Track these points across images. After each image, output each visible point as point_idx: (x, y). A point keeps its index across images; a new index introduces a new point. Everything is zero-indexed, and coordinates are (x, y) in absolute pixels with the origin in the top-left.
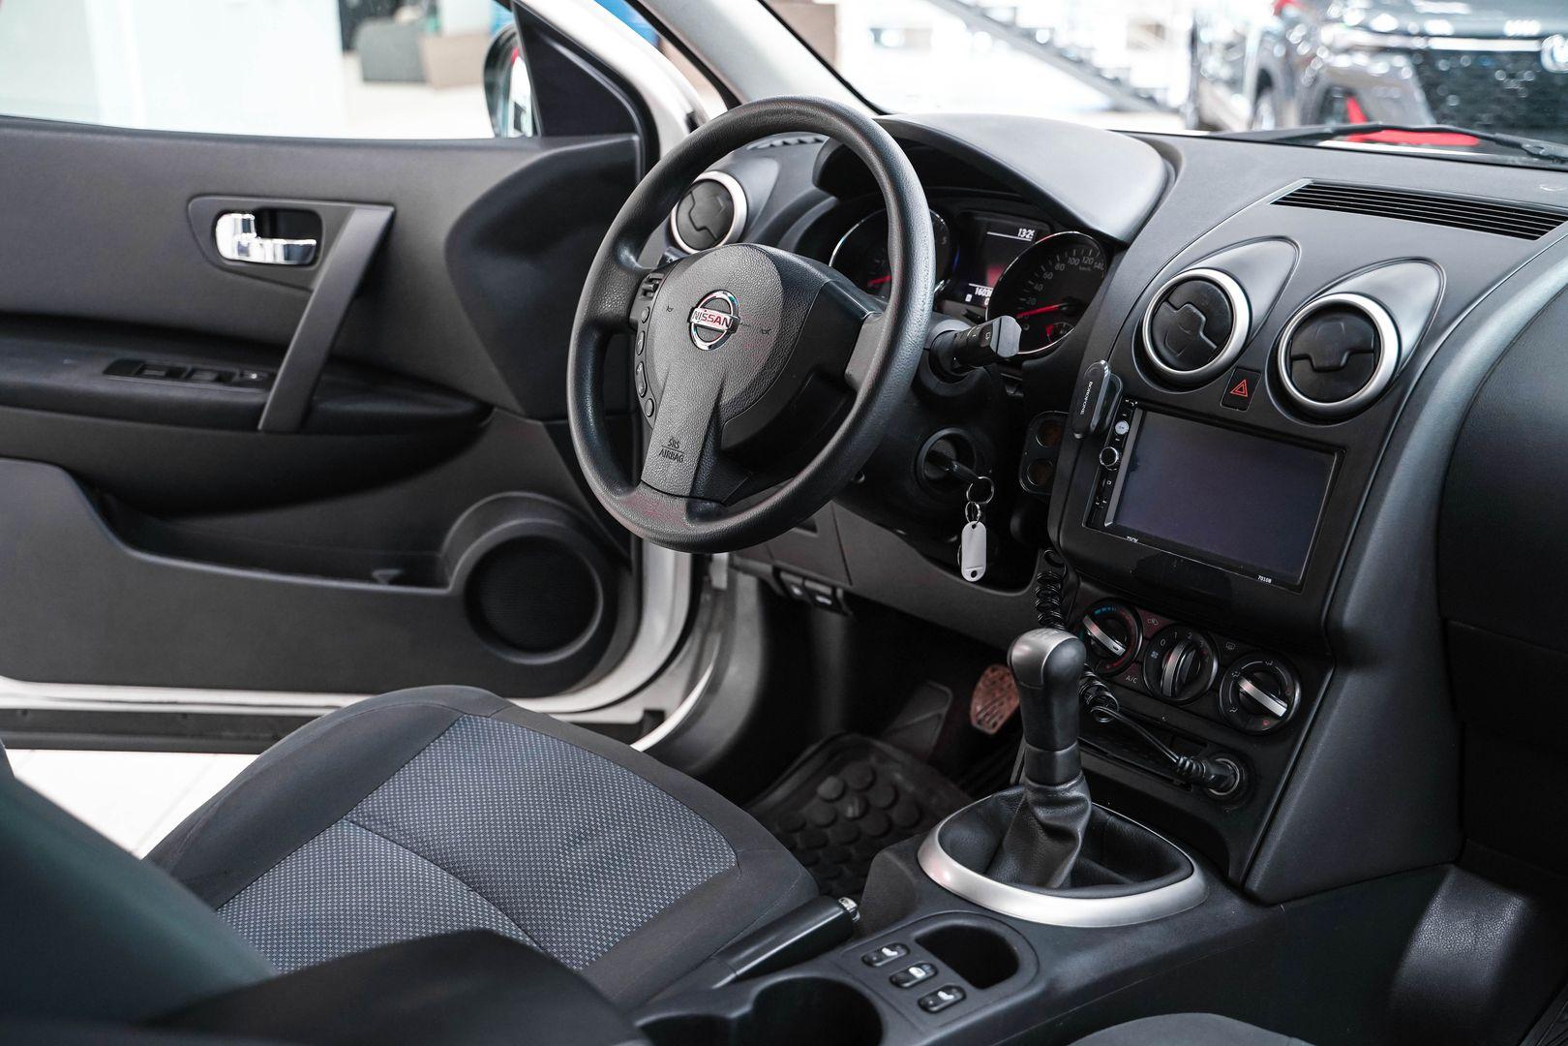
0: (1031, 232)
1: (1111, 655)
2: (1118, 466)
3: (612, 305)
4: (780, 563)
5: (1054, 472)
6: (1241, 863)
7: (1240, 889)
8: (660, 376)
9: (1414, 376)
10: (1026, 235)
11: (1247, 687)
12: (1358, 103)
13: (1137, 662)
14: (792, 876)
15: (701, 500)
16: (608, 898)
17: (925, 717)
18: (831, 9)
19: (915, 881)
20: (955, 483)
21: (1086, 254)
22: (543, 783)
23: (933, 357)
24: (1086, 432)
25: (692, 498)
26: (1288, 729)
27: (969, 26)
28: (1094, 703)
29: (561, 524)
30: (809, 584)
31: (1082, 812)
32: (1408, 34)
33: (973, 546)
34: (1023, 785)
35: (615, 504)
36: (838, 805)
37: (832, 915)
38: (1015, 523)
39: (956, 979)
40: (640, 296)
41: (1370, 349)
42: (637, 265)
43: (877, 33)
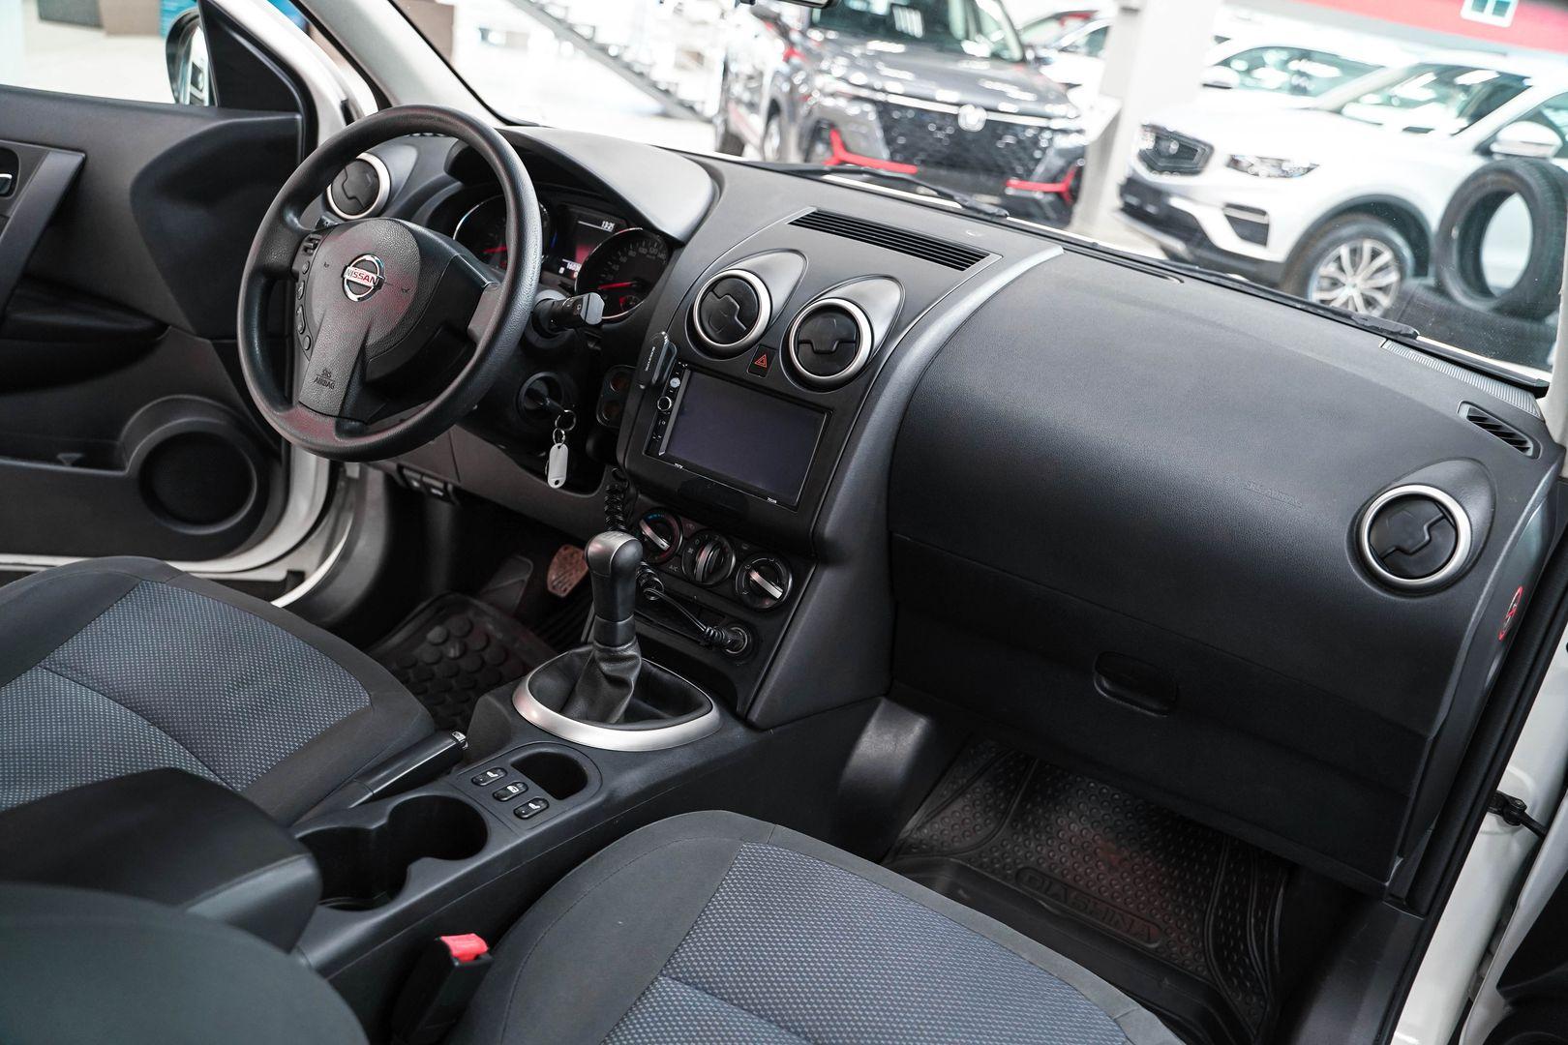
0: (612, 225)
1: (659, 550)
2: (671, 411)
3: (277, 257)
4: (403, 463)
5: (623, 411)
6: (745, 703)
7: (743, 720)
8: (317, 319)
9: (881, 361)
10: (608, 226)
11: (755, 576)
12: (838, 132)
13: (677, 555)
14: (414, 713)
15: (349, 419)
16: (266, 731)
17: (511, 581)
18: (449, 10)
19: (510, 719)
20: (547, 414)
21: (652, 246)
22: (211, 639)
23: (535, 317)
24: (649, 385)
25: (341, 417)
26: (783, 607)
27: (557, 36)
28: (647, 585)
29: (222, 423)
30: (426, 479)
31: (633, 667)
32: (874, 90)
33: (558, 459)
34: (591, 643)
35: (274, 418)
36: (442, 648)
37: (446, 745)
38: (590, 445)
39: (541, 793)
40: (301, 251)
41: (852, 341)
42: (299, 226)
43: (484, 33)
